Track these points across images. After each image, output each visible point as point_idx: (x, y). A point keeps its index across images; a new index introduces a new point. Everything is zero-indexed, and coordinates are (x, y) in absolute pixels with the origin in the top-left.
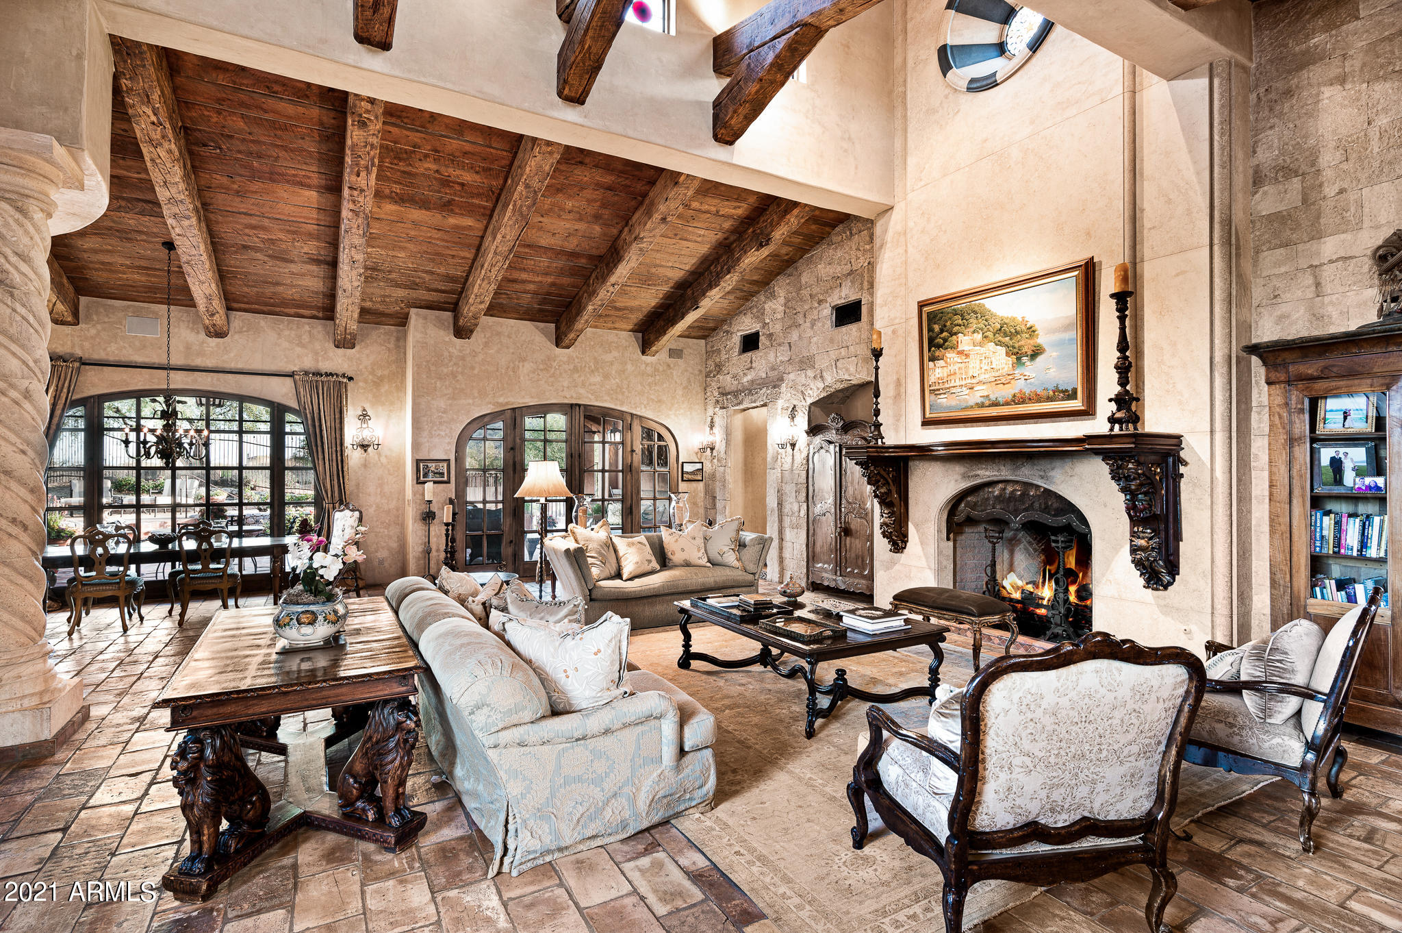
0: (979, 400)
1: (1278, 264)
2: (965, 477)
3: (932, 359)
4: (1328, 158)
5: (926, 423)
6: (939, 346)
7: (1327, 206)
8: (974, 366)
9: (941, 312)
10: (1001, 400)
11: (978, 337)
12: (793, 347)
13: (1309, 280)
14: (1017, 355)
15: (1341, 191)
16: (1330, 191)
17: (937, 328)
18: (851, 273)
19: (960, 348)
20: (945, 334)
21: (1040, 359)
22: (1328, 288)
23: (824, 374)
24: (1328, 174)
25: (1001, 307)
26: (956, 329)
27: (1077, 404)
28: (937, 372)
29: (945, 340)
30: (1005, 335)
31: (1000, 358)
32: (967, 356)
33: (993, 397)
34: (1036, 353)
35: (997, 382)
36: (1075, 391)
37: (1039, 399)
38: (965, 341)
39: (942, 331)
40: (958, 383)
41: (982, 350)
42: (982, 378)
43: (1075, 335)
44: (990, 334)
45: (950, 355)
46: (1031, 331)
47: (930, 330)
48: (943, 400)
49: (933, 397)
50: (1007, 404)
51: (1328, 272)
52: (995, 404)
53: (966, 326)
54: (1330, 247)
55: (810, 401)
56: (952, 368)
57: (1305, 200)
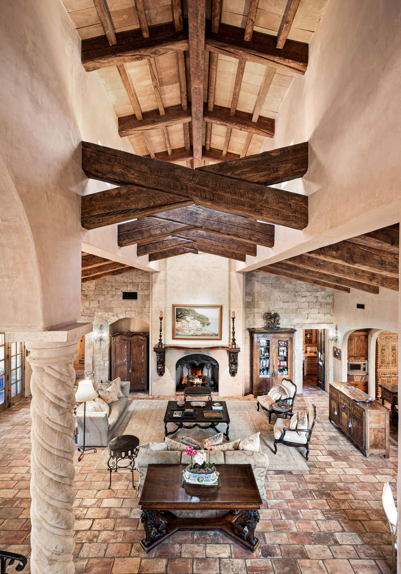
0: (192, 334)
1: (249, 311)
2: (185, 353)
3: (177, 321)
4: (256, 294)
5: (173, 339)
6: (180, 318)
7: (256, 303)
8: (191, 325)
9: (181, 309)
10: (199, 335)
11: (193, 318)
12: (100, 303)
13: (253, 315)
14: (203, 324)
15: (258, 301)
16: (256, 300)
17: (179, 313)
18: (132, 283)
19: (187, 320)
20: (182, 315)
21: (209, 326)
22: (255, 317)
23: (119, 315)
24: (256, 297)
25: (199, 311)
26: (185, 314)
27: (218, 337)
28: (178, 325)
29: (182, 317)
30: (200, 318)
31: (198, 324)
32: (189, 322)
33: (196, 334)
34: (208, 324)
35: (197, 330)
36: (218, 334)
37: (208, 335)
38: (188, 318)
39: (181, 314)
40: (185, 329)
41: (194, 321)
42: (193, 328)
43: (218, 322)
44: (196, 318)
45: (183, 321)
46: (207, 319)
47: (177, 313)
48: (180, 333)
49: (177, 332)
50: (200, 335)
51: (256, 314)
52: (197, 335)
53: (189, 314)
54: (256, 310)
55: (110, 323)
56: (184, 325)
57: (252, 301)
